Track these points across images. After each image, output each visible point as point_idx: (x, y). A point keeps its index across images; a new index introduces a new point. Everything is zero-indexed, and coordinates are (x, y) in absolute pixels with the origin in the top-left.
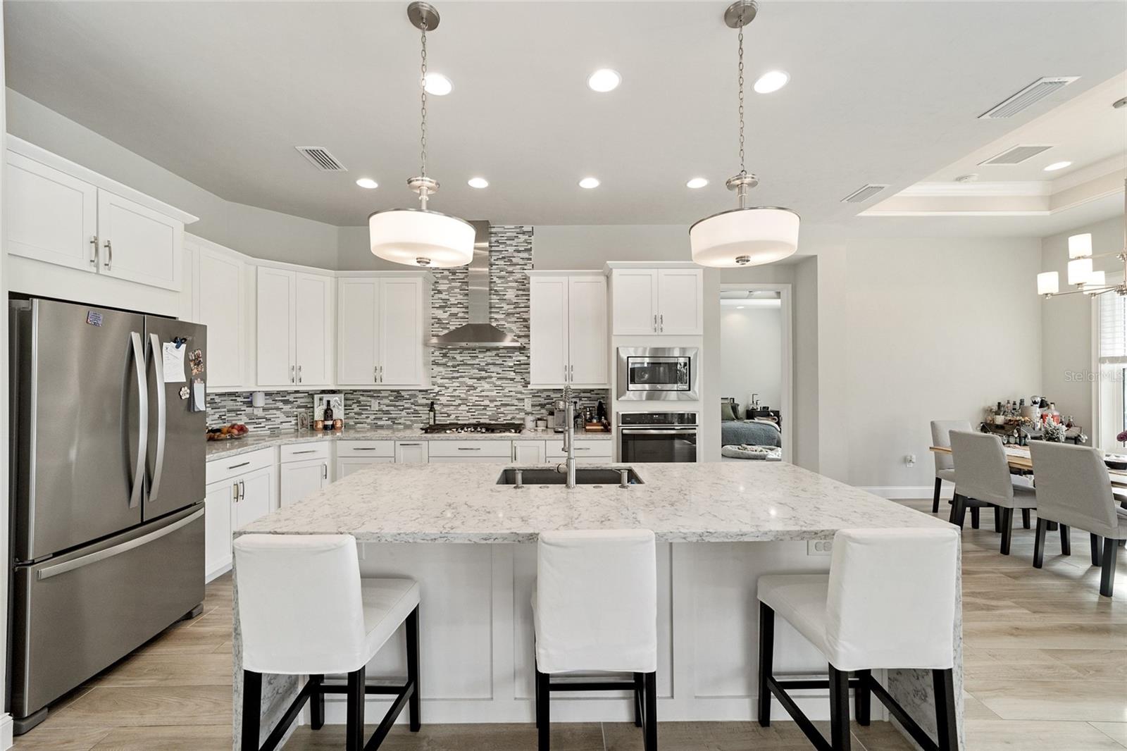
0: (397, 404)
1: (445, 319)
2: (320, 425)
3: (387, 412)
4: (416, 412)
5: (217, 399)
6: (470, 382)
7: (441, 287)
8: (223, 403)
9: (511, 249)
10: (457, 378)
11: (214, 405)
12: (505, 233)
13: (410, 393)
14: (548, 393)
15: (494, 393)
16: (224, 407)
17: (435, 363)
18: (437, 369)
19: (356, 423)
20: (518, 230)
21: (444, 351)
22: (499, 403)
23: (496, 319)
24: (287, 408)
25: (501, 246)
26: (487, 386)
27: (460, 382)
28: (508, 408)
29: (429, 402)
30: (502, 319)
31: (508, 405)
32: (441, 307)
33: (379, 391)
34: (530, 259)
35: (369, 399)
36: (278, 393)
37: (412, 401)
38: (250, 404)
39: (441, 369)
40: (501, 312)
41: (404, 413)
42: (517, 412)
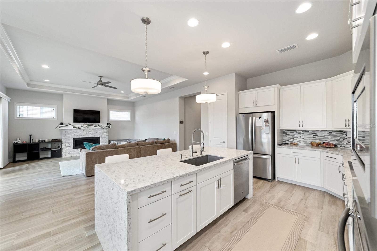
11: (332, 135)
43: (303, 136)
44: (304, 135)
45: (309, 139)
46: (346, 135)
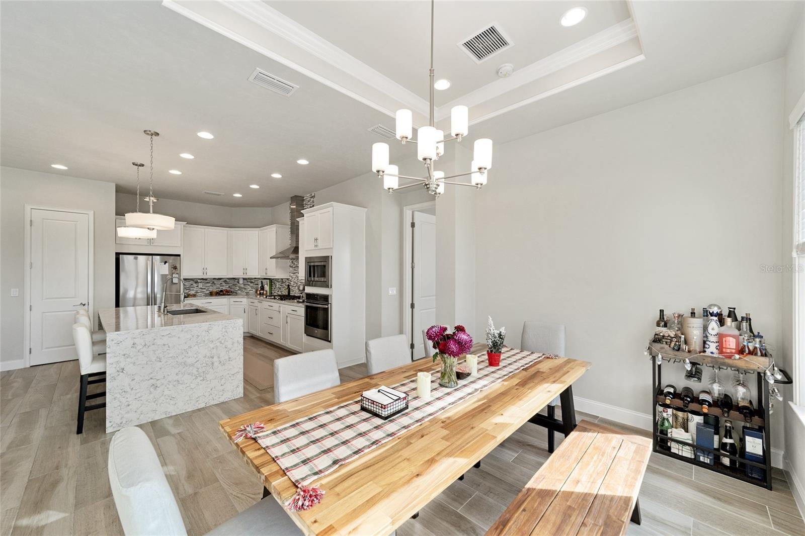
0: (282, 285)
2: (258, 292)
5: (228, 280)
8: (231, 282)
12: (307, 199)
13: (284, 280)
17: (291, 266)
18: (291, 269)
20: (310, 196)
21: (292, 260)
24: (252, 285)
25: (306, 206)
27: (296, 275)
29: (288, 284)
35: (276, 282)
36: (249, 278)
37: (285, 284)
41: (284, 289)
43: (200, 285)
44: (202, 284)
45: (206, 288)
46: (238, 282)
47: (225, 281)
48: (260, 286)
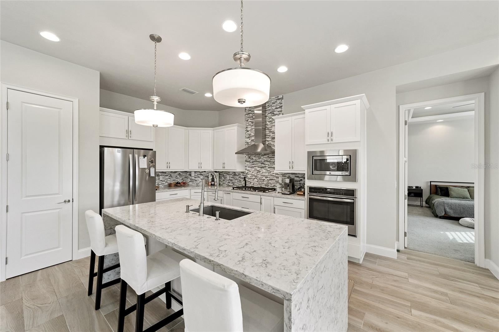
0: (235, 177)
1: (250, 142)
2: (210, 184)
3: (231, 180)
4: (240, 181)
6: (258, 169)
7: (249, 129)
8: (183, 175)
9: (274, 108)
10: (254, 167)
11: (180, 175)
12: (271, 101)
13: (238, 173)
14: (289, 175)
15: (267, 174)
16: (184, 176)
17: (246, 161)
19: (223, 184)
20: (277, 98)
21: (249, 156)
22: (269, 179)
23: (268, 141)
24: (202, 177)
25: (270, 107)
26: (264, 171)
27: (255, 169)
28: (272, 181)
29: (244, 177)
30: (270, 141)
31: (272, 179)
32: (249, 137)
33: (229, 172)
34: (282, 111)
35: (226, 175)
36: (200, 172)
37: (239, 176)
38: (190, 175)
39: (248, 163)
40: (270, 137)
41: (236, 181)
42: (276, 183)
44: (162, 177)
45: (166, 181)
47: (179, 174)
48: (210, 178)
